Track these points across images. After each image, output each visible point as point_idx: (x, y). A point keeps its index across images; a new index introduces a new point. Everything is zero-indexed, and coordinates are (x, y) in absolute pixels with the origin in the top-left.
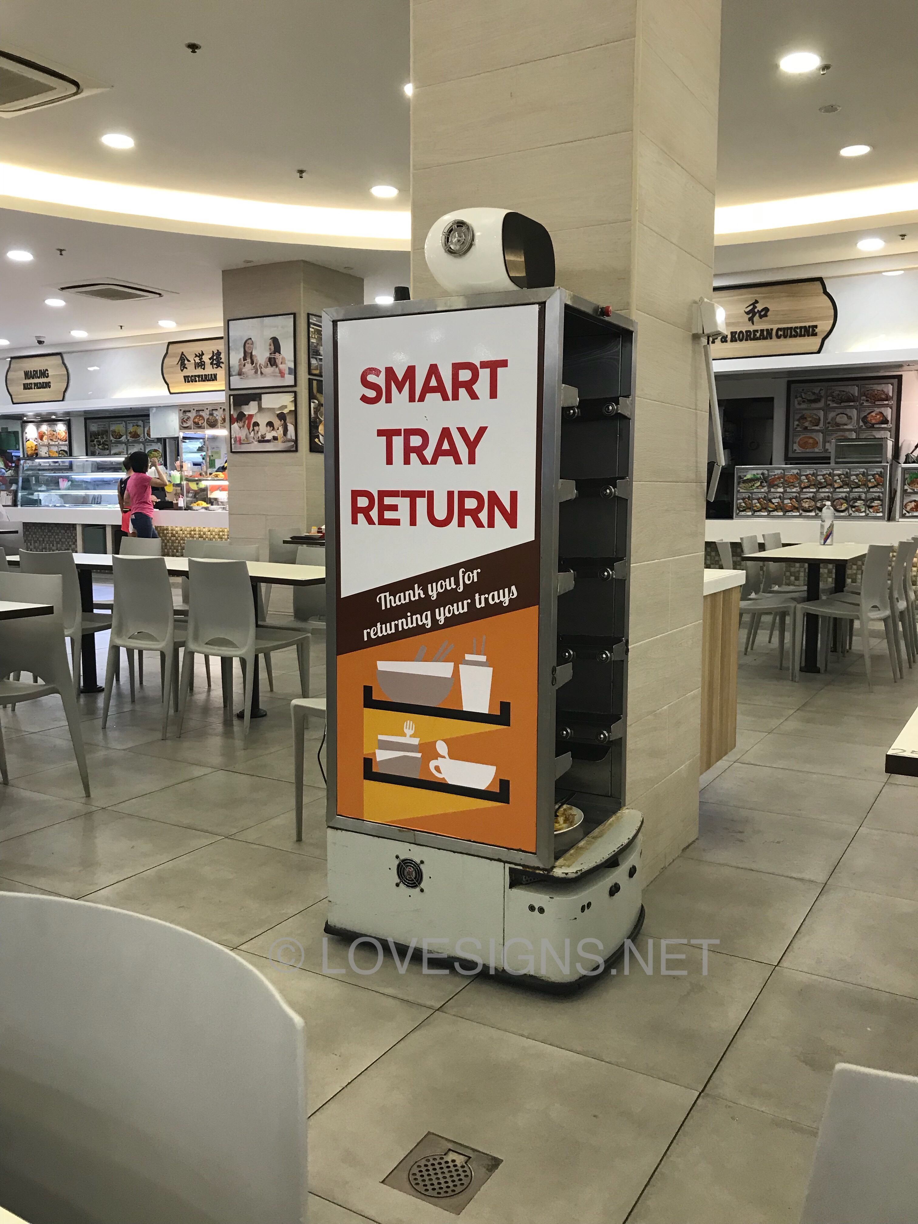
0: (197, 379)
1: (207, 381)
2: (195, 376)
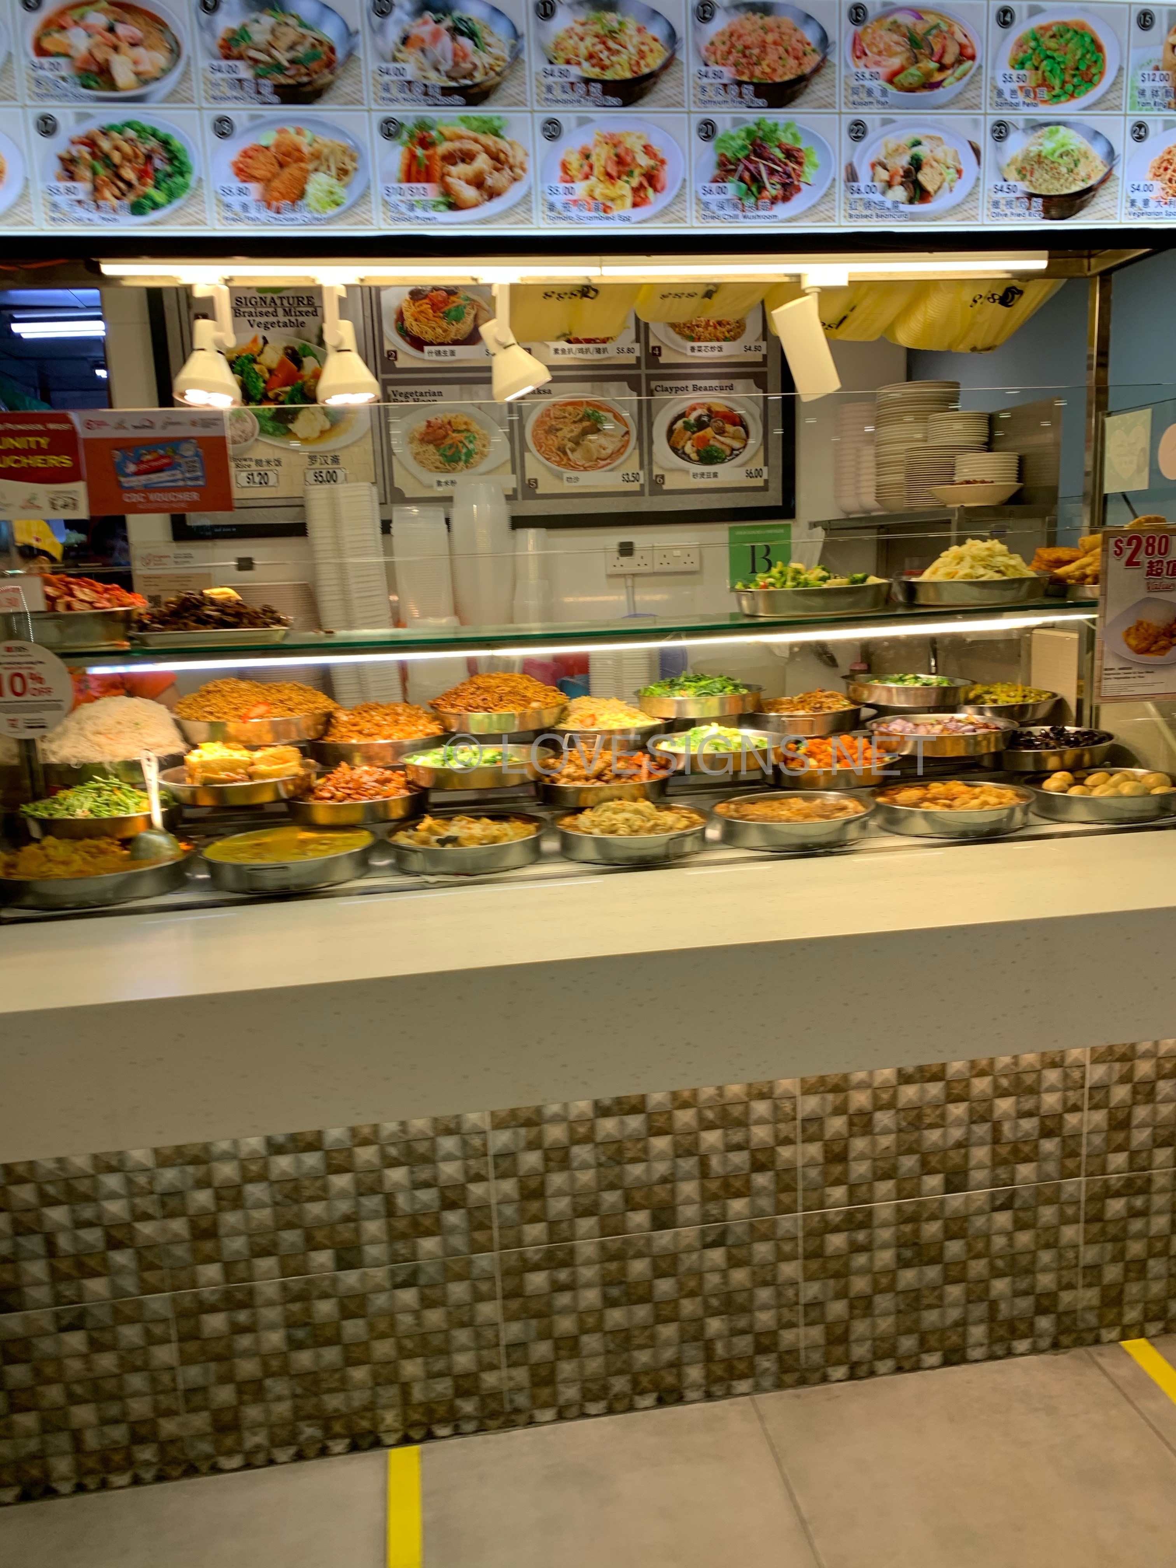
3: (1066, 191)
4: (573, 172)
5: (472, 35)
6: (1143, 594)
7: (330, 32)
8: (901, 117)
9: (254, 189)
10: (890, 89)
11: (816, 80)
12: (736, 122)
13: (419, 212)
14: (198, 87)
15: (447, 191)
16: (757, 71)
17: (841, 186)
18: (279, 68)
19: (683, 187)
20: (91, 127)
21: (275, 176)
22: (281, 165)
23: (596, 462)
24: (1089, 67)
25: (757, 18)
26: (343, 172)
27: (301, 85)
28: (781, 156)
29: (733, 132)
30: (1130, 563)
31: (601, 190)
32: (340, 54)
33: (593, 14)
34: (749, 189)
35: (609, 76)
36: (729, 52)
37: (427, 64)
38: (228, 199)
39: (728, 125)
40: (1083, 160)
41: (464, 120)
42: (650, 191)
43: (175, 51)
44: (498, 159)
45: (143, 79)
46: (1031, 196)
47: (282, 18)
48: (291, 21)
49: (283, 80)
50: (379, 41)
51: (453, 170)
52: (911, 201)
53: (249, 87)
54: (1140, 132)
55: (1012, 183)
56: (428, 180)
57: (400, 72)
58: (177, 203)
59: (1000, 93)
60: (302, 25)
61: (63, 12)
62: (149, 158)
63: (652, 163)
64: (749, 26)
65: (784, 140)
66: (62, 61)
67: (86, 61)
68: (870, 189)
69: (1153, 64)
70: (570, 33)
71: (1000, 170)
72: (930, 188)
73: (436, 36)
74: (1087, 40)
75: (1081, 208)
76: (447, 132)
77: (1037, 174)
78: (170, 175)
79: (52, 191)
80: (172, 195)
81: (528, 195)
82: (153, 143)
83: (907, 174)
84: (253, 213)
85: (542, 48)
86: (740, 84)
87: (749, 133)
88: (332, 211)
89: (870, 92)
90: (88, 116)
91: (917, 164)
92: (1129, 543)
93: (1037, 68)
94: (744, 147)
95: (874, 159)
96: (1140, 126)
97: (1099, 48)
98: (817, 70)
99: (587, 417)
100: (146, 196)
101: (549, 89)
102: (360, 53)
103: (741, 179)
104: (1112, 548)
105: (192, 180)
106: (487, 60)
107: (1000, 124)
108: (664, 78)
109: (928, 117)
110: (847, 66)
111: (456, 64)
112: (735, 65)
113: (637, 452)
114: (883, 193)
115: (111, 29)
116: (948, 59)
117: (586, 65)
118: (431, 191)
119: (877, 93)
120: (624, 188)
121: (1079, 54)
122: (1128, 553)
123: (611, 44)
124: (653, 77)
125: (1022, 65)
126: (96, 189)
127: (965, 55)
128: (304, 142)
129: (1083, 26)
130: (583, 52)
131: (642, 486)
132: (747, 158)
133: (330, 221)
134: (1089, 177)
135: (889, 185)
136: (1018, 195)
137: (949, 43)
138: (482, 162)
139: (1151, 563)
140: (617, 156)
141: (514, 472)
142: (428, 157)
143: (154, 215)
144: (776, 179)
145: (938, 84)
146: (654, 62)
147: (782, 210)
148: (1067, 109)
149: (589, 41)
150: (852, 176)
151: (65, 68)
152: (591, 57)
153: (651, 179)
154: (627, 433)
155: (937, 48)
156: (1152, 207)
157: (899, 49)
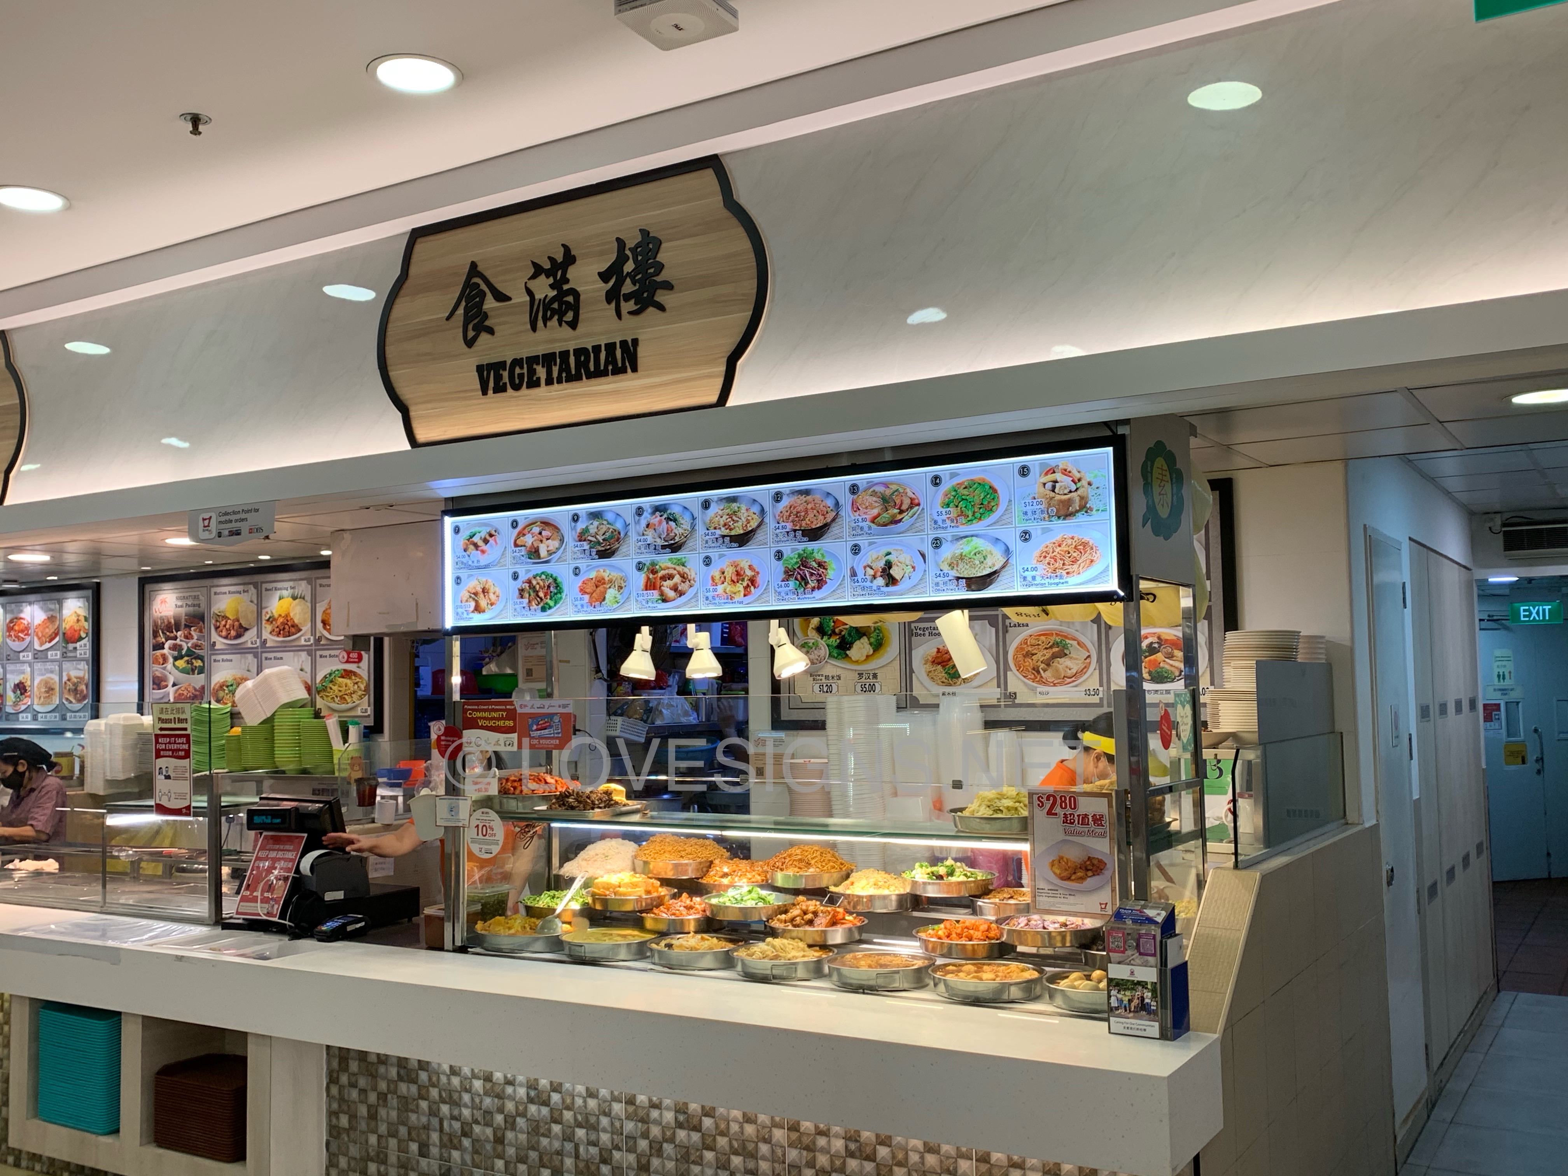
0: (541, 372)
1: (590, 376)
2: (532, 360)
3: (980, 574)
4: (717, 581)
5: (675, 520)
6: (1061, 836)
7: (619, 525)
8: (879, 540)
9: (587, 597)
10: (873, 526)
11: (833, 525)
12: (793, 550)
13: (650, 604)
14: (569, 555)
15: (662, 594)
16: (804, 523)
17: (848, 579)
18: (599, 543)
19: (768, 585)
20: (530, 575)
21: (594, 591)
22: (597, 587)
23: (1063, 680)
24: (989, 502)
25: (803, 498)
26: (620, 588)
27: (606, 550)
28: (816, 566)
29: (792, 555)
30: (1050, 813)
31: (730, 588)
32: (622, 535)
33: (726, 505)
34: (800, 584)
35: (733, 533)
36: (790, 516)
37: (656, 535)
38: (576, 603)
39: (789, 552)
40: (989, 556)
41: (670, 560)
42: (752, 588)
43: (562, 541)
44: (684, 577)
45: (550, 553)
46: (958, 578)
47: (601, 521)
48: (605, 522)
49: (600, 548)
50: (638, 527)
51: (665, 583)
52: (887, 585)
53: (587, 552)
54: (1026, 536)
55: (946, 572)
56: (654, 589)
57: (645, 540)
58: (558, 606)
59: (936, 522)
60: (609, 523)
61: (524, 529)
62: (549, 587)
63: (753, 574)
64: (799, 502)
65: (817, 558)
66: (523, 548)
67: (531, 548)
68: (864, 580)
69: (1031, 496)
70: (716, 515)
71: (937, 565)
72: (898, 577)
73: (660, 522)
74: (987, 487)
75: (990, 584)
76: (663, 566)
77: (961, 566)
78: (556, 594)
79: (515, 603)
80: (556, 603)
81: (697, 593)
82: (551, 580)
83: (884, 570)
84: (585, 609)
85: (704, 523)
86: (795, 531)
87: (799, 555)
88: (615, 606)
89: (862, 529)
90: (530, 571)
91: (889, 565)
92: (1048, 799)
93: (957, 507)
94: (797, 563)
95: (865, 564)
96: (1026, 533)
97: (995, 491)
98: (834, 520)
99: (1056, 644)
100: (547, 604)
101: (707, 542)
102: (630, 534)
103: (796, 579)
104: (1036, 802)
105: (564, 596)
106: (681, 531)
107: (936, 539)
108: (758, 531)
109: (896, 539)
110: (849, 516)
111: (668, 534)
112: (793, 521)
113: (1097, 671)
114: (872, 582)
115: (540, 533)
116: (904, 507)
117: (723, 529)
118: (655, 594)
119: (866, 529)
120: (740, 587)
121: (982, 496)
122: (1048, 806)
123: (734, 518)
124: (753, 531)
125: (948, 505)
126: (530, 602)
127: (913, 504)
128: (606, 575)
129: (984, 480)
130: (722, 523)
131: (1101, 699)
132: (799, 567)
133: (614, 610)
134: (994, 565)
135: (874, 577)
136: (950, 578)
137: (904, 498)
138: (677, 579)
139: (1065, 815)
140: (737, 571)
141: (999, 686)
142: (655, 578)
143: (549, 612)
144: (814, 578)
145: (900, 521)
146: (754, 524)
147: (817, 594)
148: (977, 527)
149: (725, 517)
150: (854, 574)
151: (523, 551)
152: (725, 525)
153: (753, 581)
154: (1089, 656)
155: (898, 502)
156: (1038, 580)
157: (877, 505)
